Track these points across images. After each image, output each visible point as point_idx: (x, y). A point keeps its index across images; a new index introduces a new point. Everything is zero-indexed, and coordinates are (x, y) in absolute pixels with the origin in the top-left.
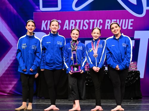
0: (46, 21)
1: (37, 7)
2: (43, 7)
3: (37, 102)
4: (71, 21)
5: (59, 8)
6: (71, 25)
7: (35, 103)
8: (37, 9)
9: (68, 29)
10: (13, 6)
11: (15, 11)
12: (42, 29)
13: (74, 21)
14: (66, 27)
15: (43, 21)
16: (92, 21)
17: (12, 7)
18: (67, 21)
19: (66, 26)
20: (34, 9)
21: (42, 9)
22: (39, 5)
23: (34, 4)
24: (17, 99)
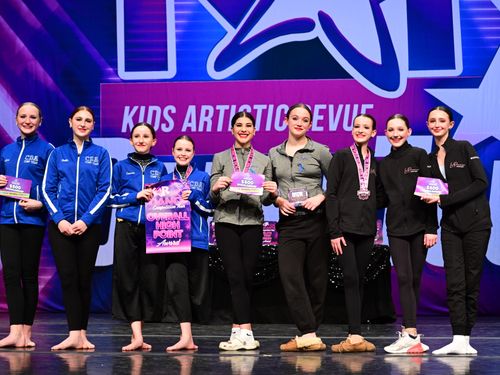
0: (136, 108)
1: (111, 69)
2: (128, 69)
3: (108, 333)
4: (204, 108)
5: (171, 72)
6: (203, 118)
7: (102, 335)
8: (109, 74)
9: (194, 129)
10: (44, 67)
11: (50, 80)
12: (124, 130)
13: (211, 109)
14: (190, 125)
15: (127, 108)
16: (260, 108)
17: (41, 69)
18: (192, 109)
19: (190, 121)
20: (102, 76)
21: (124, 74)
22: (115, 65)
23: (103, 60)
24: (52, 323)
